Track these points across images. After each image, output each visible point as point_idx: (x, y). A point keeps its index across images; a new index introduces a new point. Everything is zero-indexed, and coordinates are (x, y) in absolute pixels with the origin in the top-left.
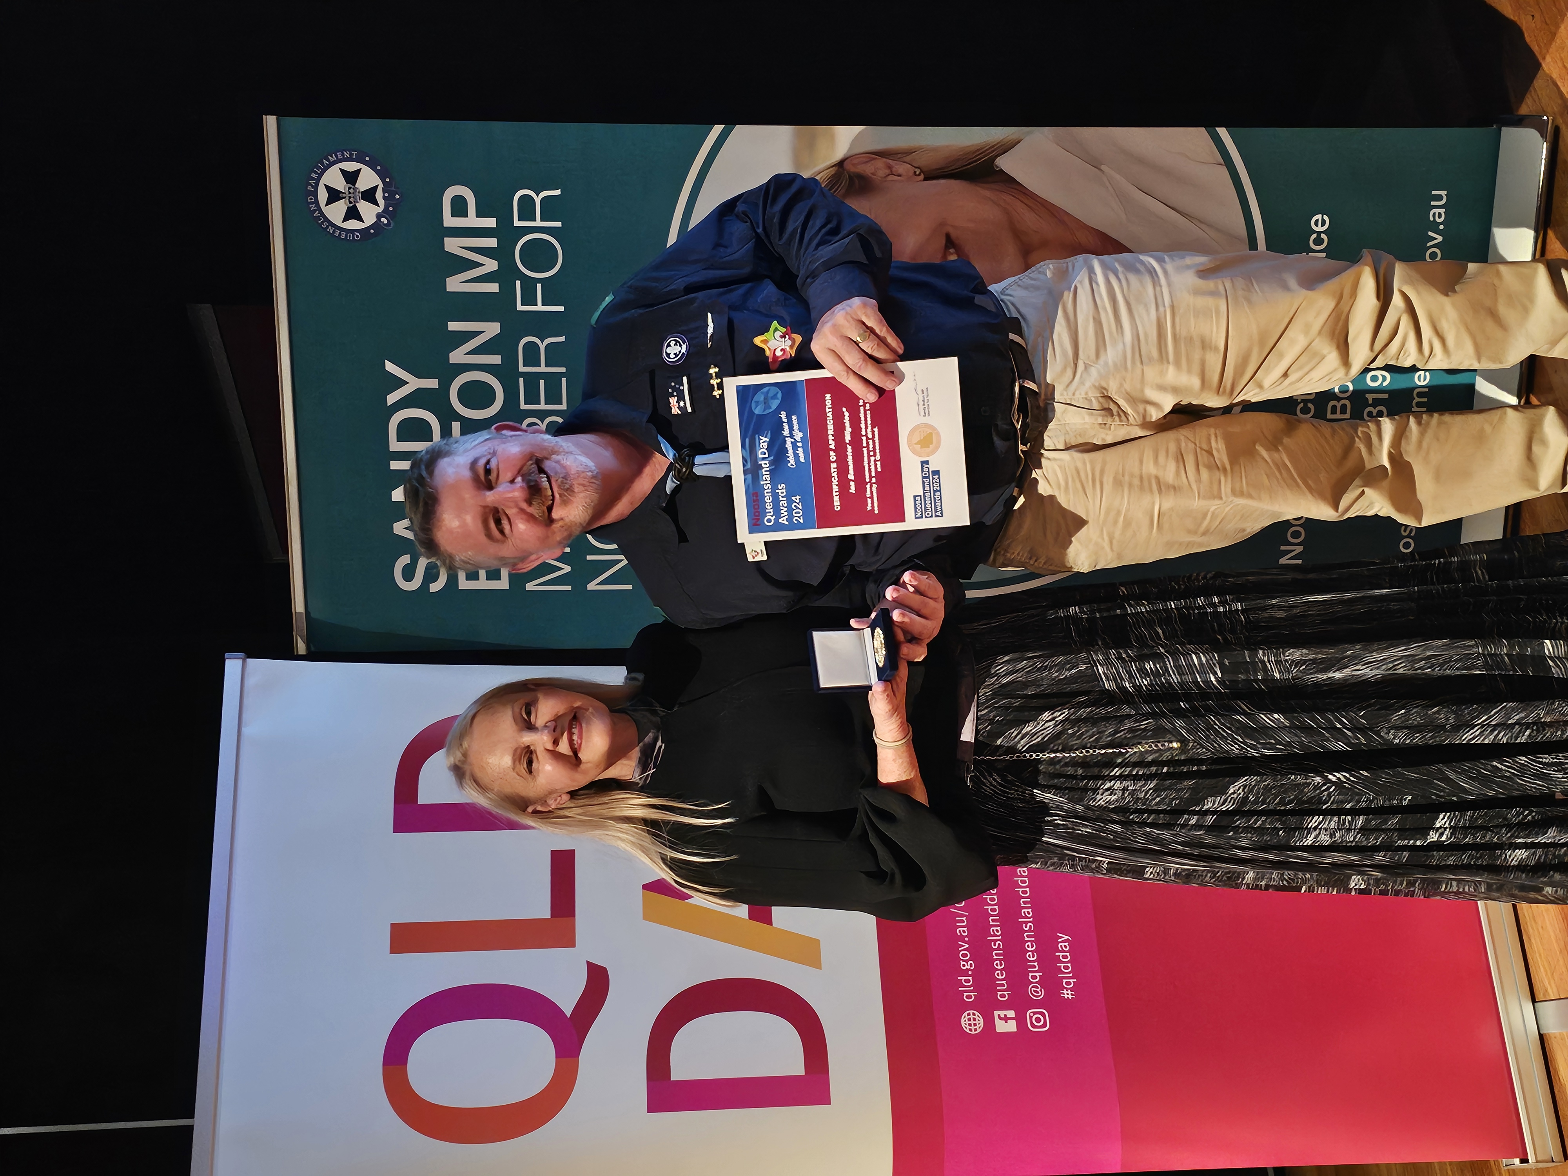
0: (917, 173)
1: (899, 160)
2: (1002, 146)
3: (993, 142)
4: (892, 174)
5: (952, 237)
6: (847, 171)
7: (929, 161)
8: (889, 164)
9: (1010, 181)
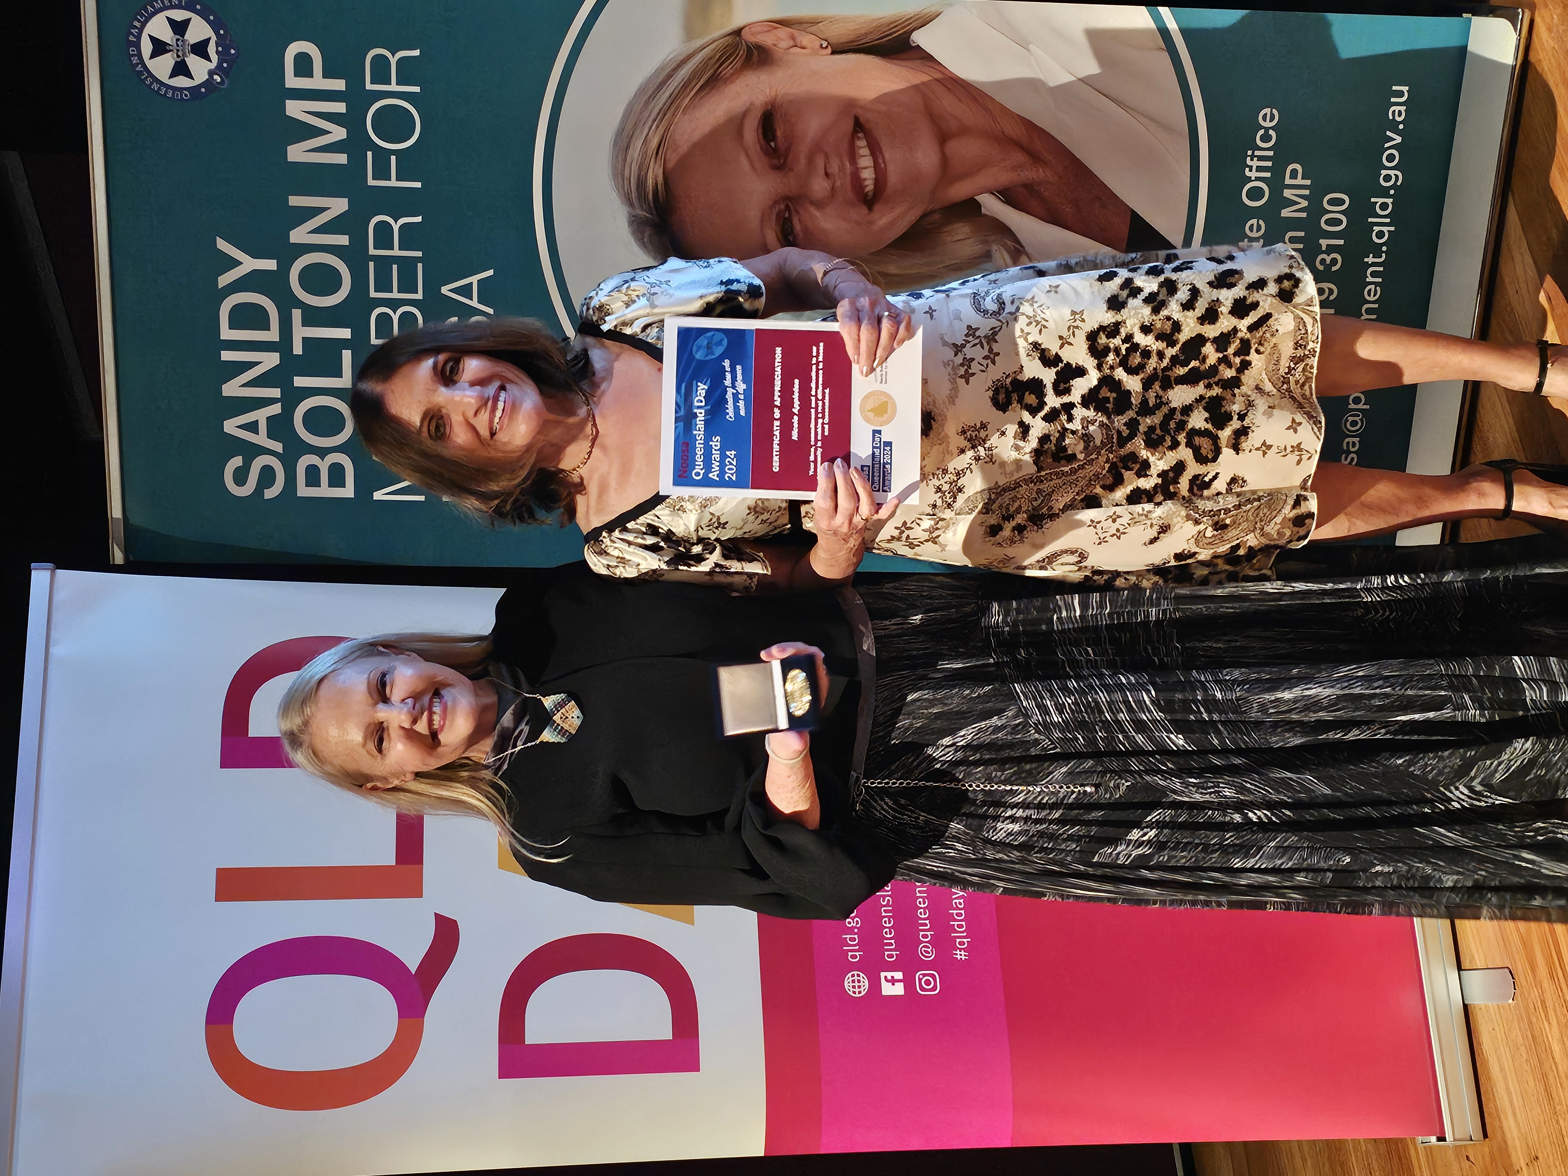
0: (824, 46)
1: (804, 30)
2: (921, 17)
3: (910, 14)
4: (796, 46)
5: (862, 120)
6: (745, 42)
7: (839, 33)
8: (793, 34)
9: (928, 58)
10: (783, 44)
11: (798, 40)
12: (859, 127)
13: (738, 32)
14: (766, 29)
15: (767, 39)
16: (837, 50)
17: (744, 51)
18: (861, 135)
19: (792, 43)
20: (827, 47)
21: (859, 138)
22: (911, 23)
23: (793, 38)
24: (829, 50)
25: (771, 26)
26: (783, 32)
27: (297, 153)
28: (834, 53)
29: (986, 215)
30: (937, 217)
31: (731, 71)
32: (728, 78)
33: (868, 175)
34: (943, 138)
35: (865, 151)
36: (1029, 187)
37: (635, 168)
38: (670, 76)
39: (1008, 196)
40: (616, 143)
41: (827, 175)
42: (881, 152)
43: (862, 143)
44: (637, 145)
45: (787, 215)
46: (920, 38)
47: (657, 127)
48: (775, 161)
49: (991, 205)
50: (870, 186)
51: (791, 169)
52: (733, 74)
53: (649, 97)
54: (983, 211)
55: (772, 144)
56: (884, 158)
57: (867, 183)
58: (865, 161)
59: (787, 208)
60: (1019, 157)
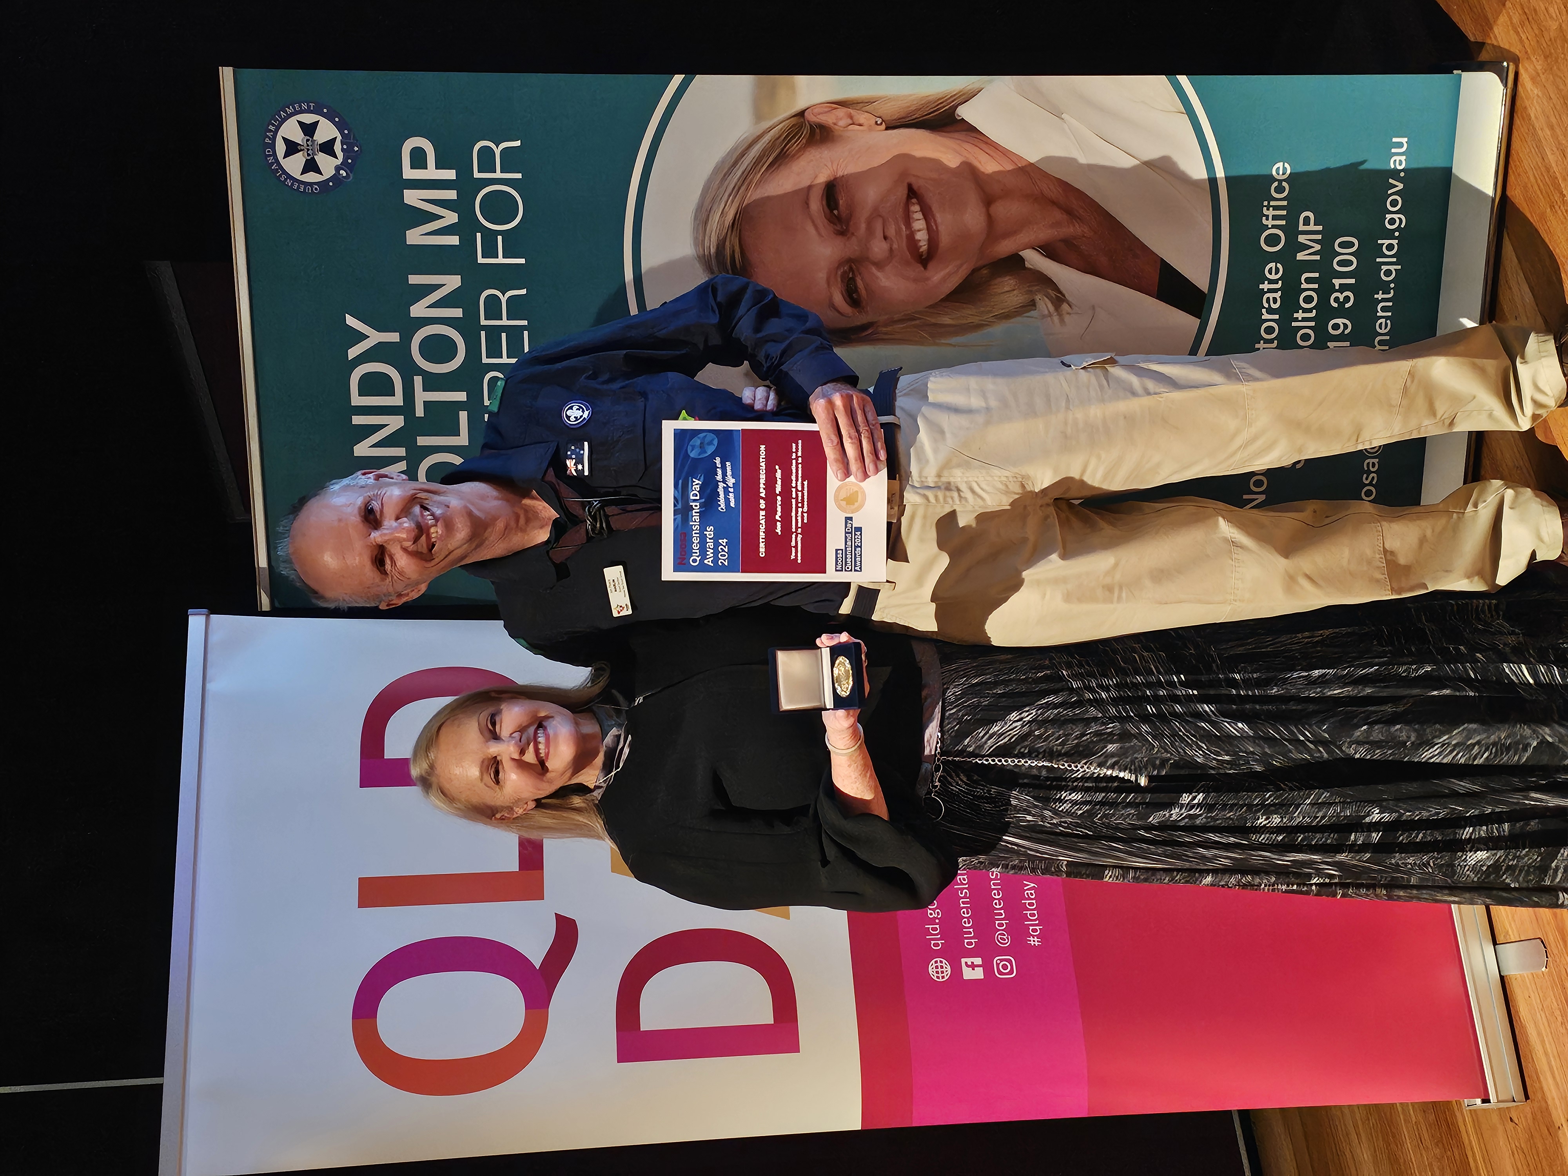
0: (879, 123)
1: (861, 109)
2: (964, 94)
3: (954, 91)
4: (853, 124)
5: (915, 187)
6: (808, 121)
7: (890, 111)
8: (851, 113)
9: (972, 129)
10: (842, 123)
11: (855, 118)
12: (912, 193)
13: (801, 114)
14: (826, 110)
15: (827, 119)
16: (891, 126)
17: (807, 132)
18: (914, 200)
19: (851, 122)
20: (881, 124)
21: (914, 204)
22: (955, 100)
23: (851, 117)
24: (884, 126)
25: (830, 107)
26: (841, 112)
27: (415, 236)
28: (887, 129)
29: (1030, 269)
30: (985, 272)
31: (797, 148)
32: (794, 155)
33: (922, 236)
34: (988, 201)
35: (919, 215)
36: (1068, 241)
37: (714, 239)
38: (743, 154)
39: (1049, 251)
40: (696, 218)
41: (885, 238)
42: (933, 216)
43: (916, 208)
44: (716, 217)
45: (851, 276)
46: (965, 112)
47: (733, 201)
48: (838, 228)
49: (1034, 259)
50: (924, 246)
51: (853, 234)
52: (799, 150)
53: (725, 176)
54: (1027, 265)
55: (836, 212)
56: (935, 221)
57: (921, 244)
58: (919, 224)
59: (851, 269)
60: (1058, 215)
